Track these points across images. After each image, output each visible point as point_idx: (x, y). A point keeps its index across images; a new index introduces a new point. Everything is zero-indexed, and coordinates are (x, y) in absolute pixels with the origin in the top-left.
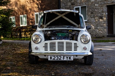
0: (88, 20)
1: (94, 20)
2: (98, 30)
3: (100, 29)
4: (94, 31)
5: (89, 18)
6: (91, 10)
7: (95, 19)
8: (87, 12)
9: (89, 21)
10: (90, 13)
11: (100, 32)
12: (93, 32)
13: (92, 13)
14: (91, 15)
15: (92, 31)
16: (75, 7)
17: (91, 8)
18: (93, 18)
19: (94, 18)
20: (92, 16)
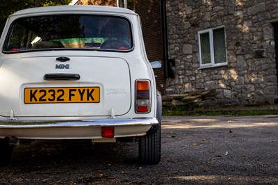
0: (229, 63)
1: (243, 60)
2: (253, 87)
3: (257, 85)
4: (243, 90)
5: (231, 56)
6: (234, 38)
7: (246, 60)
8: (226, 43)
9: (232, 64)
10: (234, 43)
11: (257, 91)
12: (242, 92)
13: (238, 44)
14: (236, 48)
15: (240, 91)
16: (200, 32)
17: (234, 31)
18: (241, 57)
19: (243, 55)
20: (238, 52)
